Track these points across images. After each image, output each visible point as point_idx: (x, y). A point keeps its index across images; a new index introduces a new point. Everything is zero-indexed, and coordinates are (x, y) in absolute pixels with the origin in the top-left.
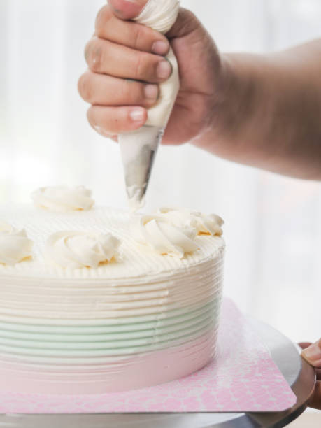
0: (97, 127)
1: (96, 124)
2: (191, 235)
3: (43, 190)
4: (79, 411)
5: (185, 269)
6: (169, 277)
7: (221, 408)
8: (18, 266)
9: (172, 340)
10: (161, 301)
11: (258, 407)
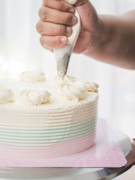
0: (45, 45)
1: (44, 44)
2: (83, 92)
3: (23, 73)
4: (32, 167)
5: (79, 106)
6: (71, 109)
7: (93, 165)
8: (7, 104)
9: (73, 136)
10: (68, 120)
11: (110, 166)
